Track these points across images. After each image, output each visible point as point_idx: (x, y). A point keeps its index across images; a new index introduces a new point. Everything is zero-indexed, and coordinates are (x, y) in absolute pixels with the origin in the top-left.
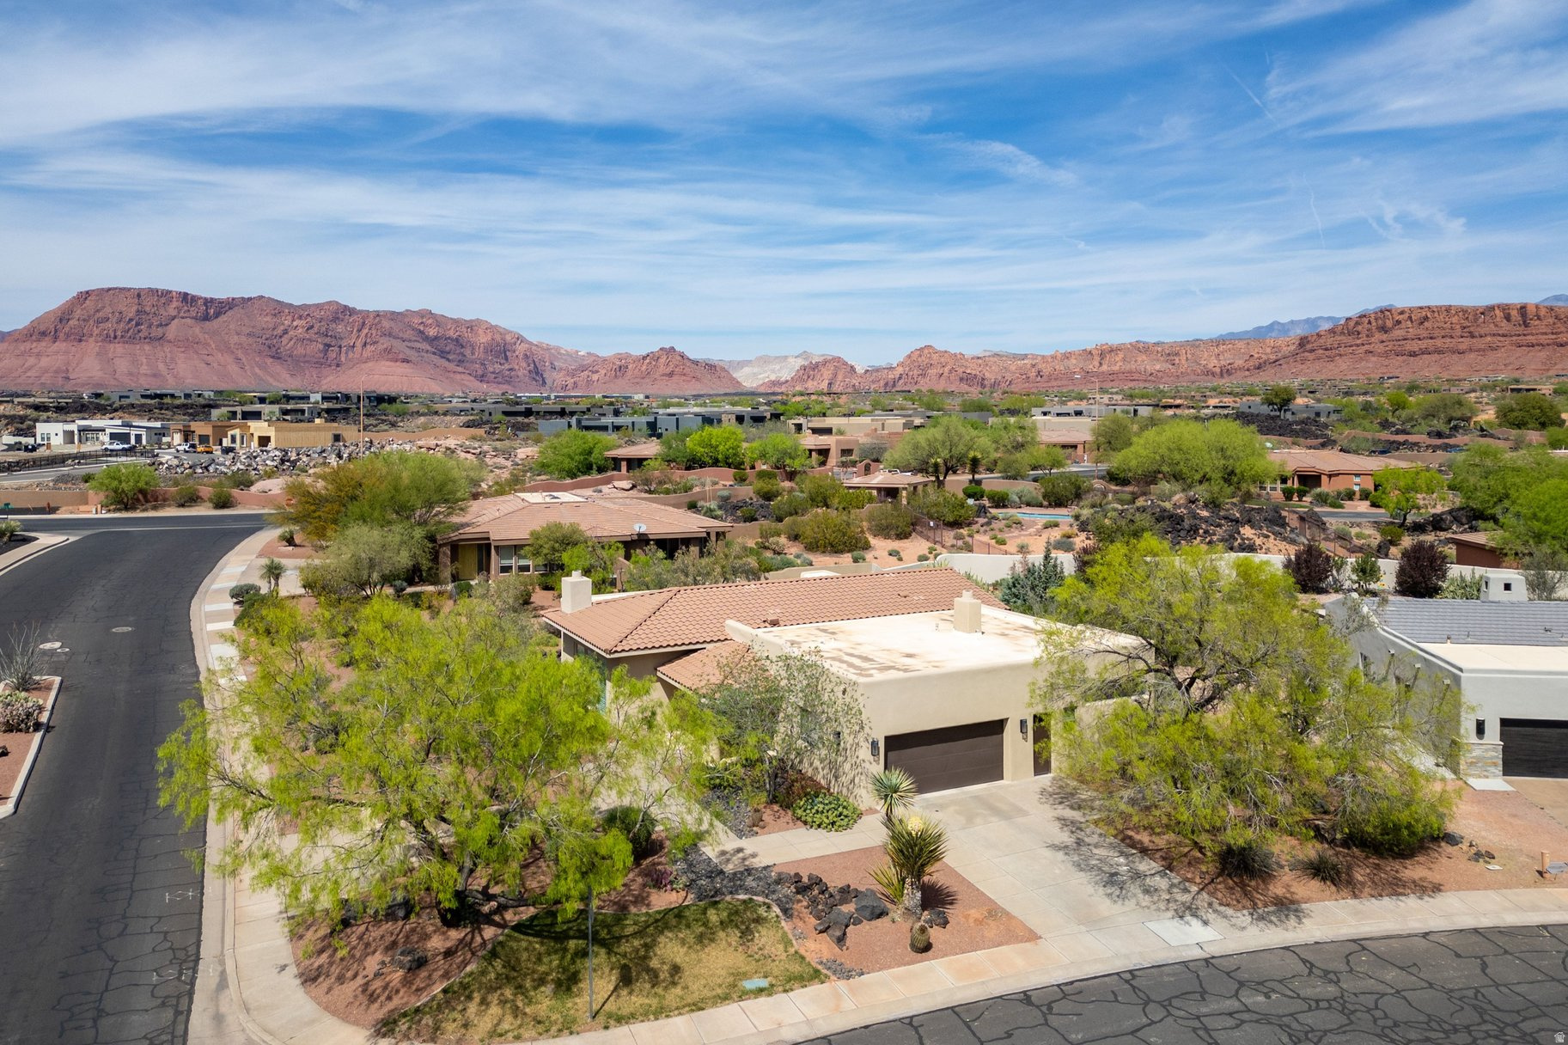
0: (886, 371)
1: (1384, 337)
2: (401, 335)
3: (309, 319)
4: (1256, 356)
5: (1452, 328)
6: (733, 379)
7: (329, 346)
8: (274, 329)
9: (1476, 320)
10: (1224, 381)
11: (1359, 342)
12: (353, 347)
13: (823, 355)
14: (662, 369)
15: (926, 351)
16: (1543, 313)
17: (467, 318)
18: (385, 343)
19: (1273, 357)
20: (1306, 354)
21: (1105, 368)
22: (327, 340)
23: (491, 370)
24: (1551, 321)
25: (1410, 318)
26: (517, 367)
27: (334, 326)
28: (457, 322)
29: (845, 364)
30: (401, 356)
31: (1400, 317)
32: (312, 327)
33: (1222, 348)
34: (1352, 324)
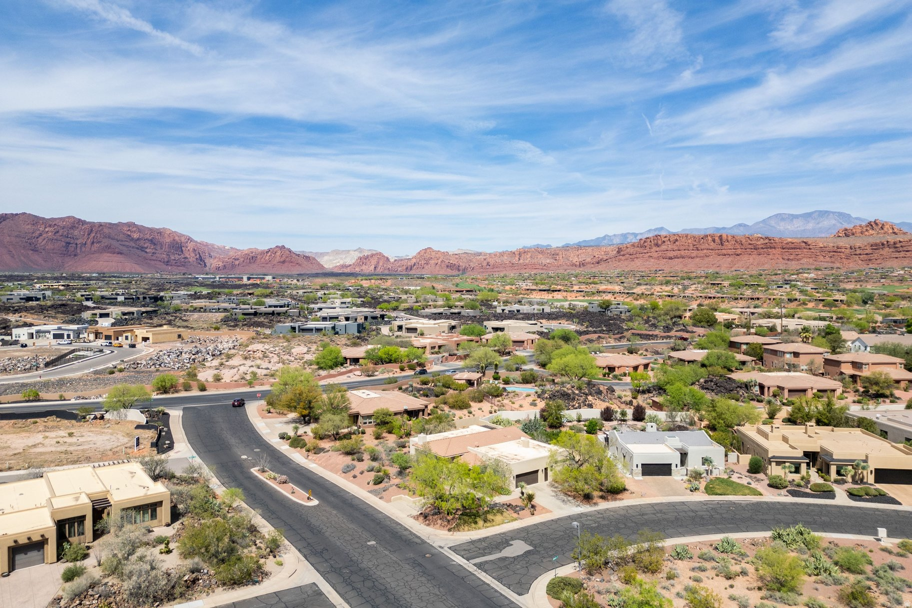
0: (406, 261)
1: (658, 249)
2: (116, 237)
3: (56, 227)
4: (597, 256)
5: (688, 246)
6: (319, 264)
7: (69, 243)
8: (33, 233)
9: (699, 242)
10: (581, 269)
11: (645, 251)
12: (85, 244)
13: (370, 250)
14: (278, 259)
15: (428, 251)
16: (729, 239)
17: (157, 227)
18: (106, 242)
19: (605, 257)
20: (621, 257)
21: (521, 261)
22: (68, 240)
23: (173, 258)
24: (733, 242)
25: (669, 239)
26: (189, 257)
27: (72, 231)
28: (151, 230)
29: (384, 256)
30: (117, 250)
31: (665, 239)
32: (58, 232)
33: (580, 251)
34: (642, 242)
